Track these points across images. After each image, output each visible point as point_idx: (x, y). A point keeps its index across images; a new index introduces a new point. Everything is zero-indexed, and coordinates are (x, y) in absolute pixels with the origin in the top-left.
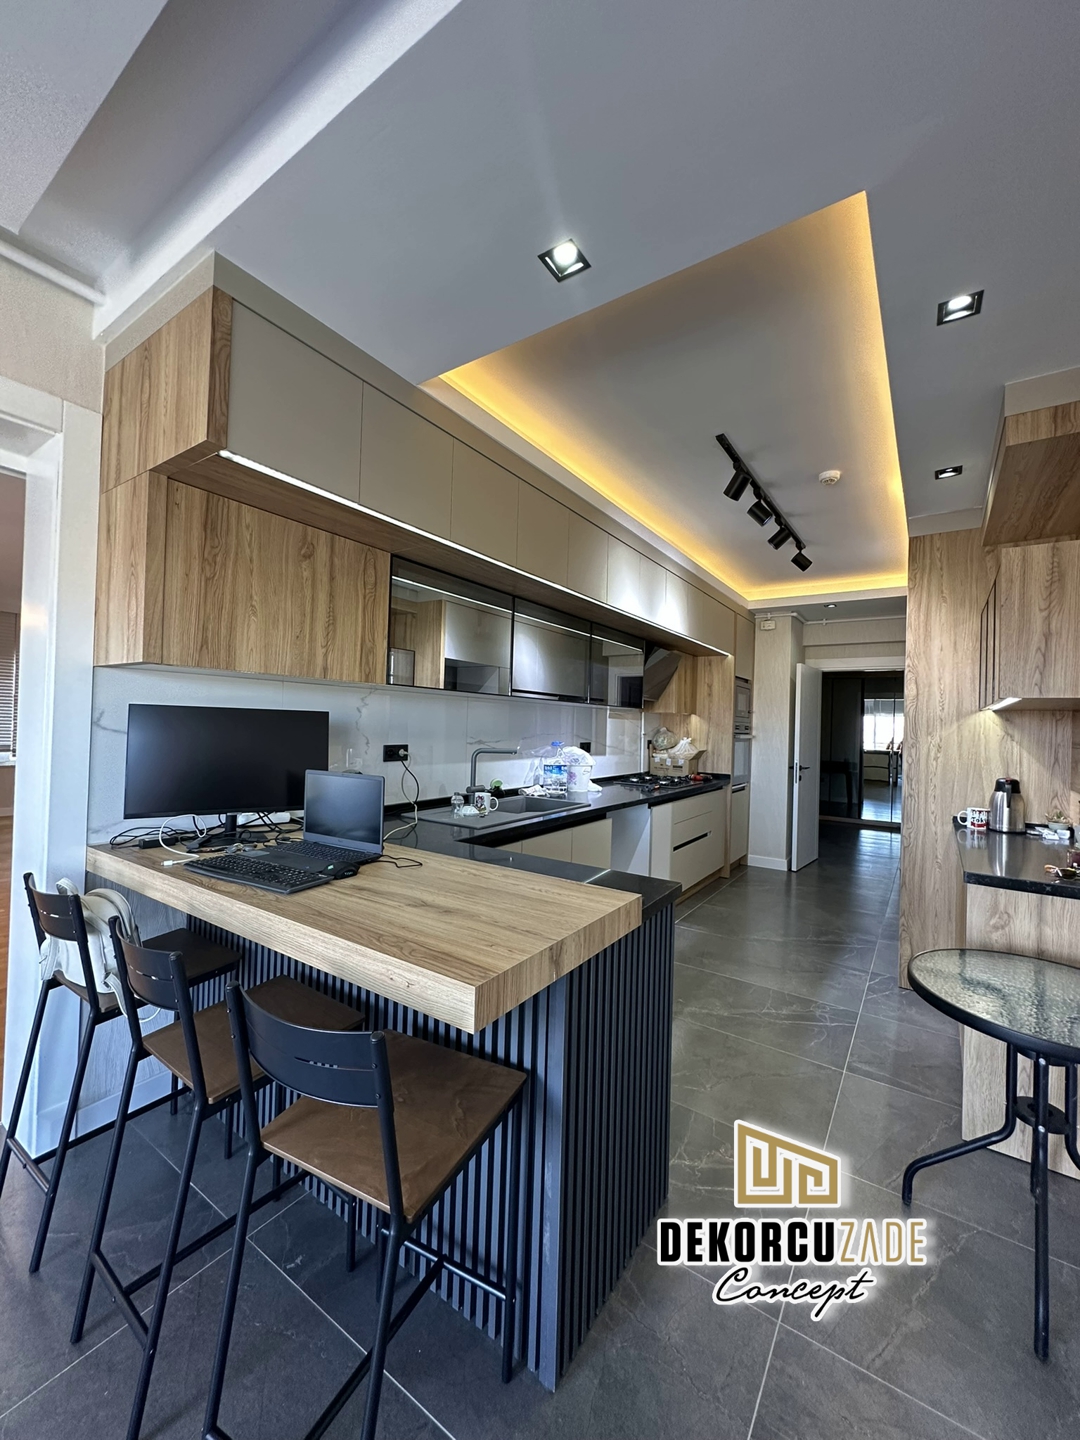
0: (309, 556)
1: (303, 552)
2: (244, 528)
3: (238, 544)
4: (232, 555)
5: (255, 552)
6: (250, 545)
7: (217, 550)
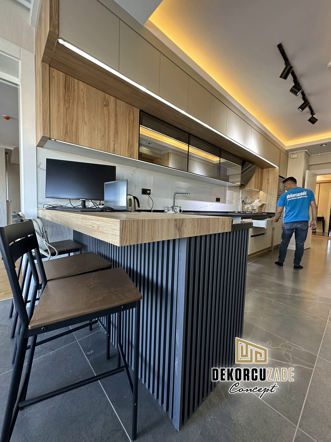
0: (107, 105)
1: (104, 103)
2: (81, 91)
3: (78, 97)
4: (76, 100)
5: (85, 101)
6: (83, 98)
7: (71, 97)
